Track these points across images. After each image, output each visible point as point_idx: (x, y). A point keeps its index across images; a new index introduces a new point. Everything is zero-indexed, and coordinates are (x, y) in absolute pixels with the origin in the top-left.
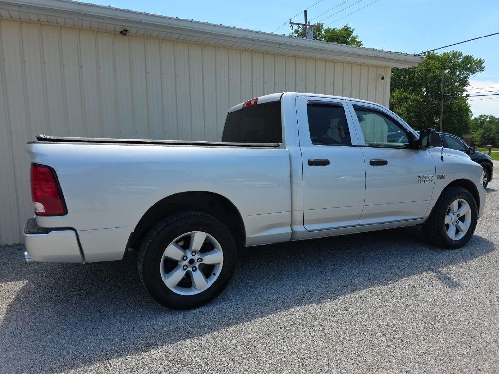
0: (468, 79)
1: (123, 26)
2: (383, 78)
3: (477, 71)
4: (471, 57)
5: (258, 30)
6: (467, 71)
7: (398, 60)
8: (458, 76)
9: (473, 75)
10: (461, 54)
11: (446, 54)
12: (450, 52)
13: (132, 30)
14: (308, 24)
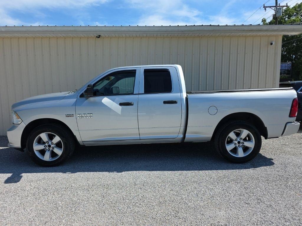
2: (271, 44)
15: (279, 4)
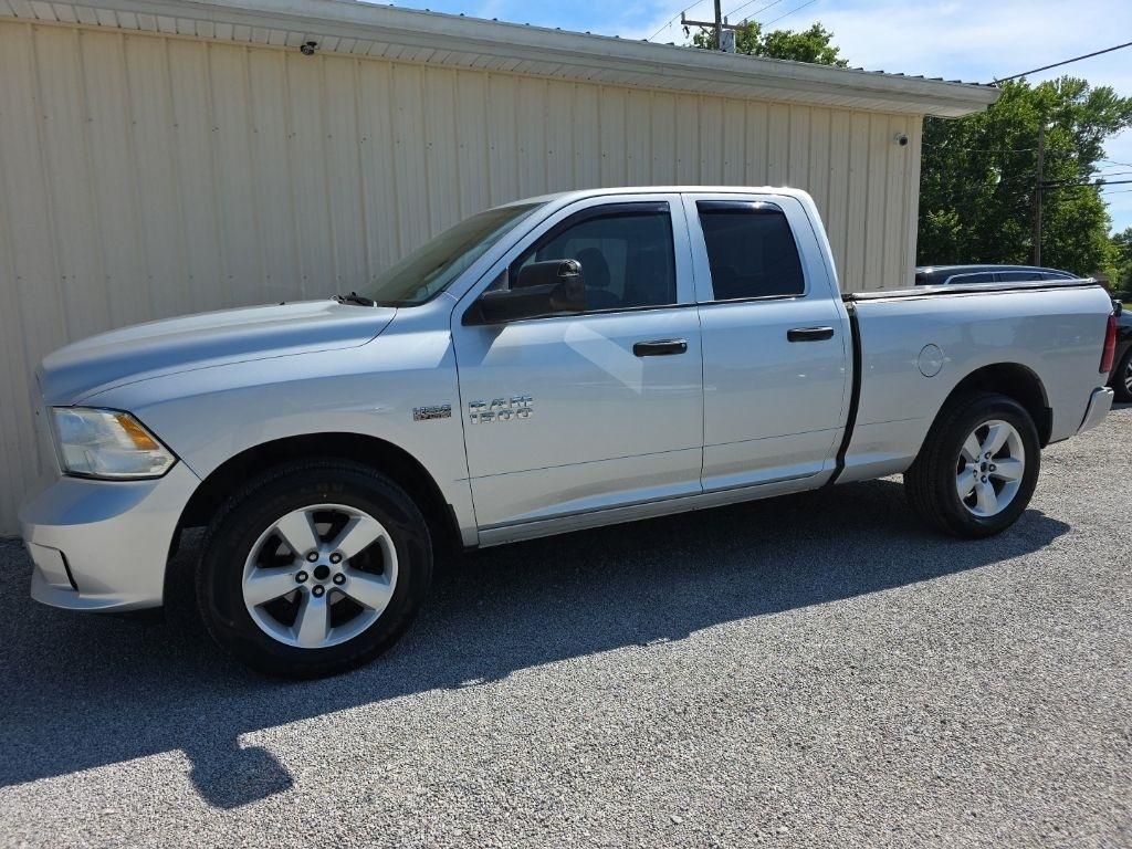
0: (1100, 145)
1: (307, 33)
2: (903, 142)
3: (1123, 125)
4: (1110, 91)
5: (613, 35)
6: (1098, 125)
7: (939, 98)
8: (1077, 137)
9: (1112, 135)
10: (1084, 85)
11: (1048, 86)
12: (1057, 82)
13: (326, 43)
14: (723, 22)
15: (726, 19)
